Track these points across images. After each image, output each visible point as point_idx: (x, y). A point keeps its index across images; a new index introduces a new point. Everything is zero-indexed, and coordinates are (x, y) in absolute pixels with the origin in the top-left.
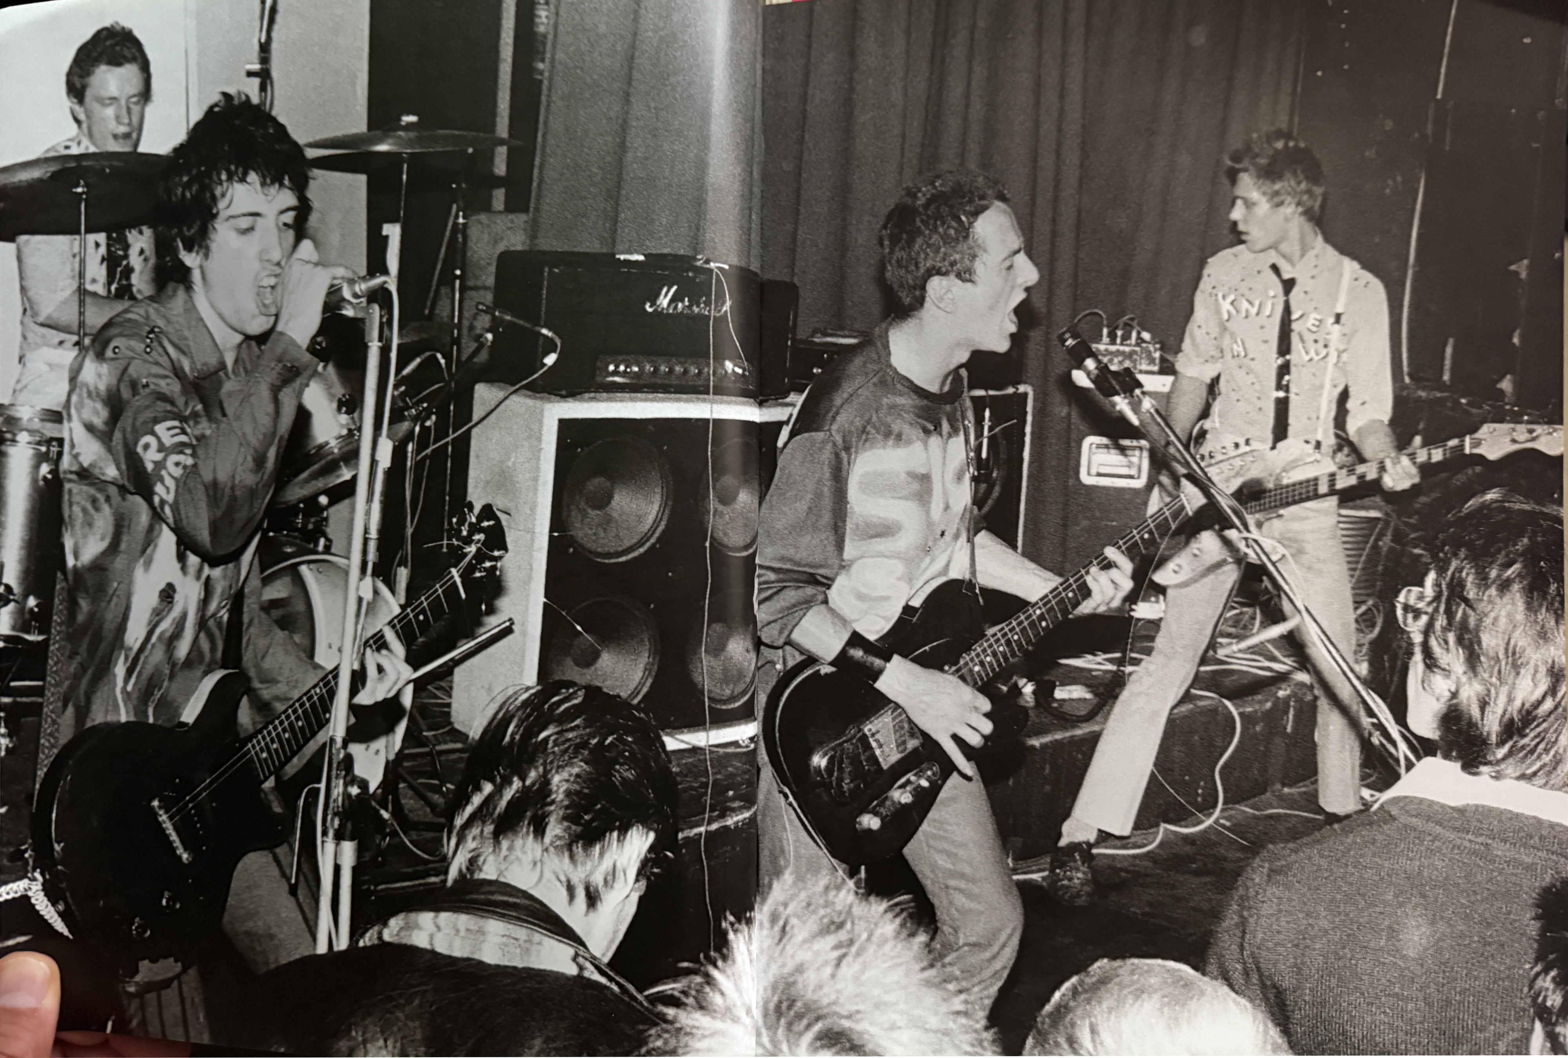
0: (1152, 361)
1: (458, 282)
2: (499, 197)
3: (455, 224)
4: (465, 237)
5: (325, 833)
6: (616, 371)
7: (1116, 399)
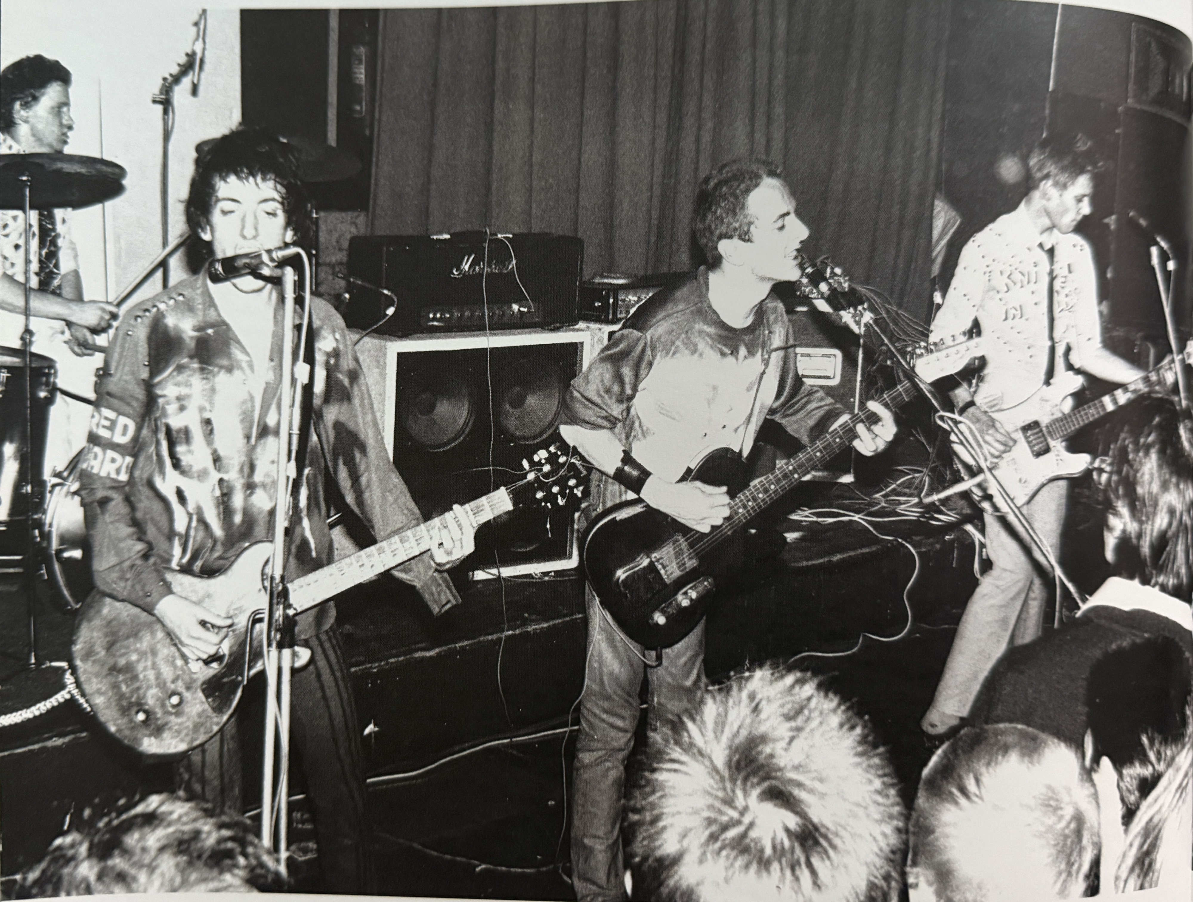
5: (269, 645)
6: (434, 318)
7: (842, 313)
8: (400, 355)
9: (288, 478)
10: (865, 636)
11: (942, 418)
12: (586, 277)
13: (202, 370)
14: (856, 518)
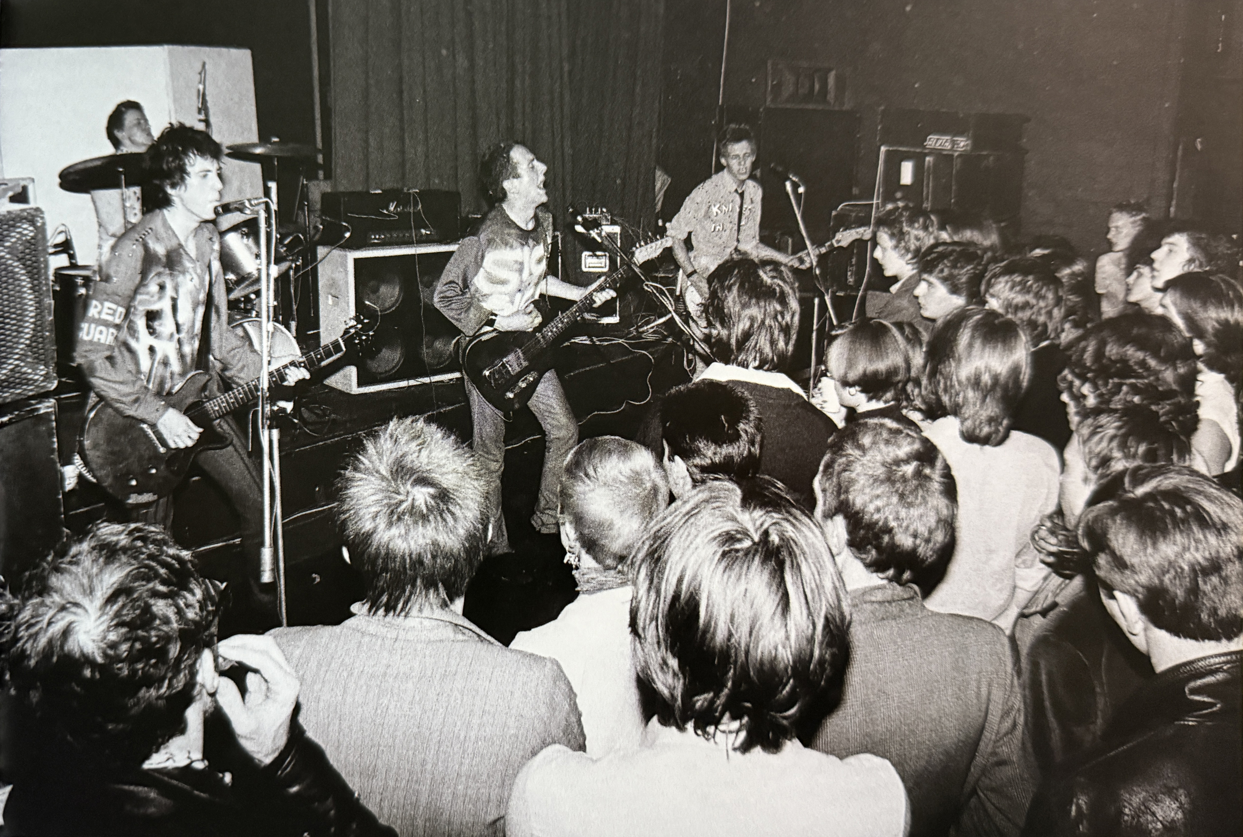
0: (608, 220)
1: (306, 208)
2: (321, 174)
3: (303, 184)
4: (308, 189)
5: (263, 428)
6: (375, 238)
7: (591, 232)
8: (356, 261)
9: (268, 332)
10: (627, 403)
11: (647, 285)
12: (463, 215)
13: (171, 274)
14: (620, 341)
